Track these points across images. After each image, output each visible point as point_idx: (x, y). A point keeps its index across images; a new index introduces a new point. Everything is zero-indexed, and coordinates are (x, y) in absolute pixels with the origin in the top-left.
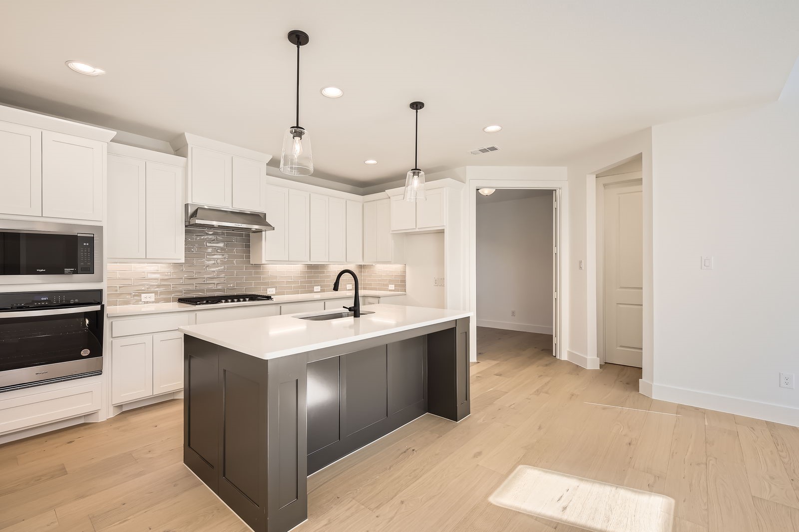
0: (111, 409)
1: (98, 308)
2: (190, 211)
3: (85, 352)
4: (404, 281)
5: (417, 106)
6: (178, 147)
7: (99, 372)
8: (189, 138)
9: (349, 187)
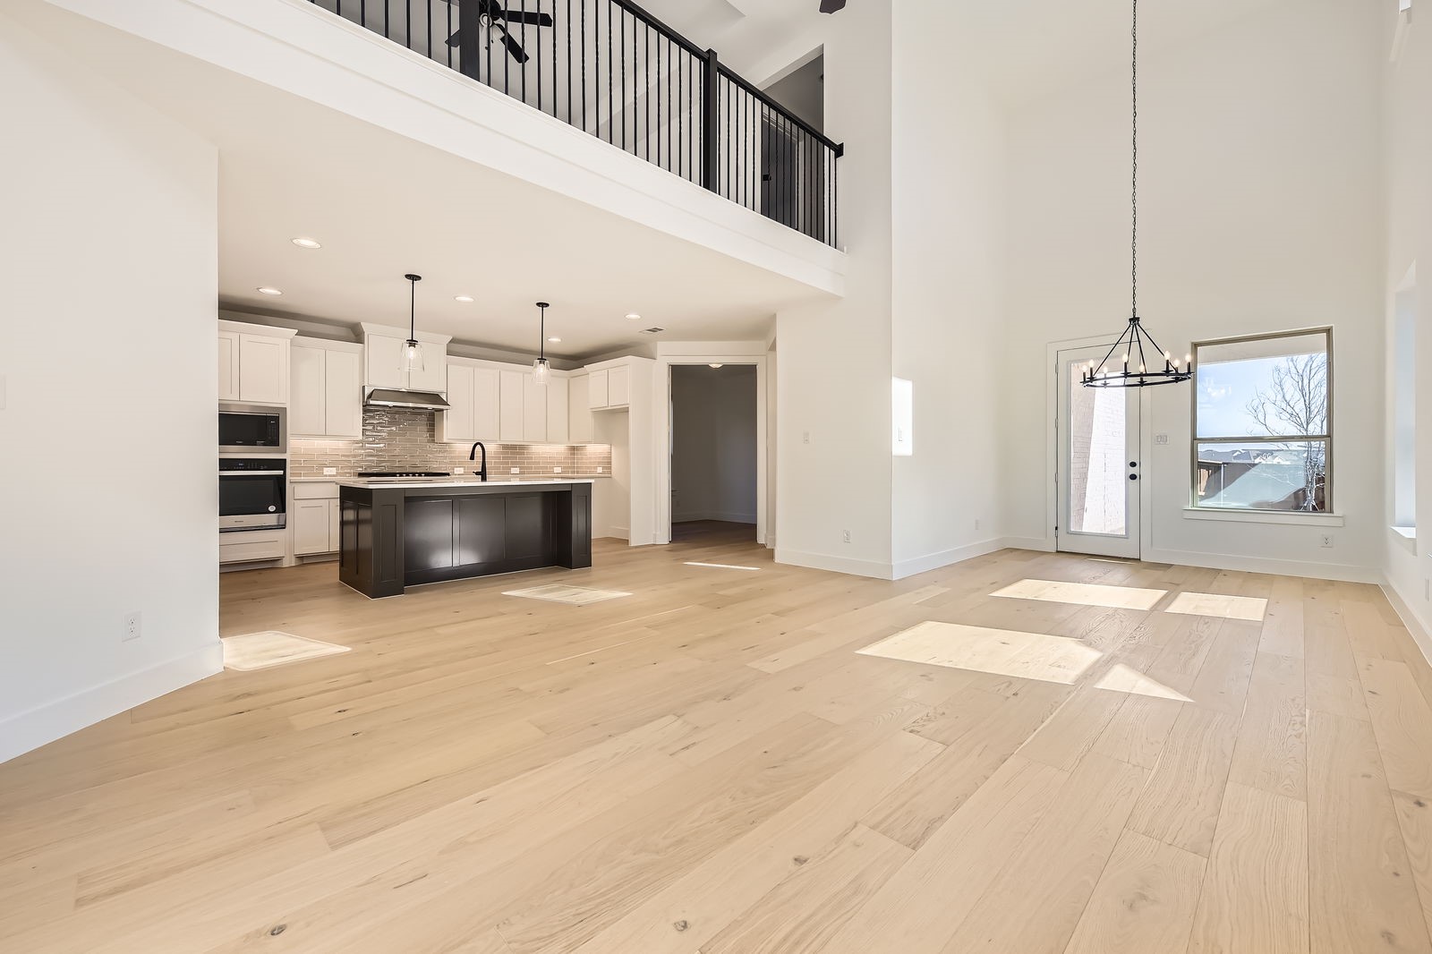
0: (294, 559)
1: (281, 472)
2: (367, 392)
3: (272, 508)
4: (610, 463)
5: (543, 305)
6: (355, 334)
7: (283, 527)
8: (365, 326)
9: (558, 361)
